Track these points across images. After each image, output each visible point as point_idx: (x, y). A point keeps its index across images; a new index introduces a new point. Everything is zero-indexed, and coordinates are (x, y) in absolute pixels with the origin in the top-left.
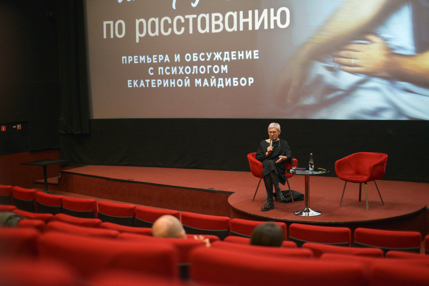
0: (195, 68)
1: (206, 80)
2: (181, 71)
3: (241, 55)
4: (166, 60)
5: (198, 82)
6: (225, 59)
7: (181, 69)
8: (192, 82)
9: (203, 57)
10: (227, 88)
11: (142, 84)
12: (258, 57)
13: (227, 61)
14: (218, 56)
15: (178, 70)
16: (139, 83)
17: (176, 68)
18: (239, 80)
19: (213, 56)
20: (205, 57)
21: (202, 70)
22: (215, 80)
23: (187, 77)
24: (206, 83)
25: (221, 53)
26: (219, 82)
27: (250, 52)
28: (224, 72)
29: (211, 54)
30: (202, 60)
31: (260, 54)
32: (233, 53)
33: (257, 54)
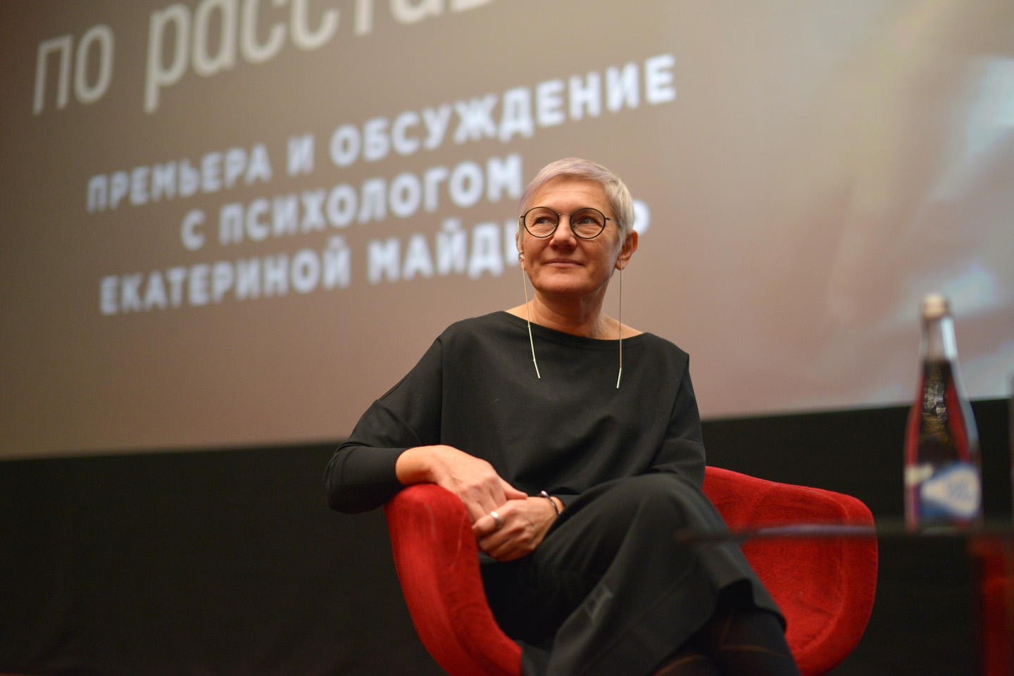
0: (374, 196)
1: (418, 246)
2: (313, 215)
3: (585, 96)
4: (254, 171)
5: (382, 257)
6: (508, 128)
7: (313, 204)
8: (359, 263)
9: (410, 133)
11: (155, 294)
12: (666, 95)
13: (517, 136)
14: (475, 119)
15: (301, 211)
16: (142, 291)
17: (292, 203)
19: (454, 121)
20: (420, 131)
21: (405, 195)
22: (458, 242)
23: (337, 242)
24: (418, 260)
25: (490, 102)
26: (478, 246)
27: (630, 74)
28: (504, 192)
29: (445, 113)
30: (406, 147)
31: (679, 78)
32: (548, 91)
33: (666, 78)
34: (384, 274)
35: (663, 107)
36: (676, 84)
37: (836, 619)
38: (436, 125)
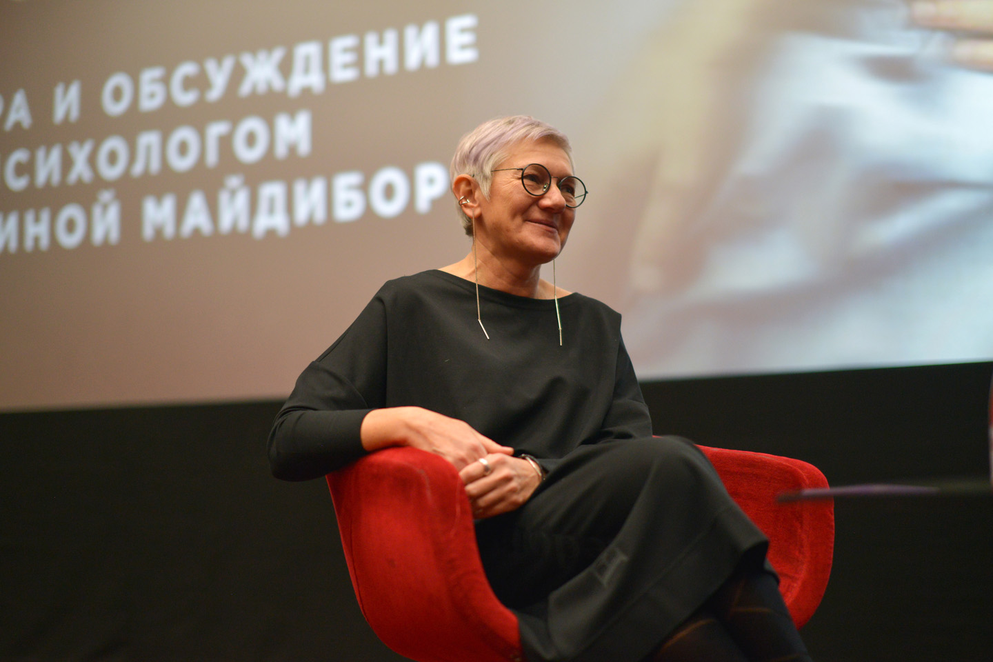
0: (148, 149)
1: (197, 202)
2: (80, 169)
3: (380, 53)
4: (13, 118)
5: (157, 213)
6: (298, 82)
7: (80, 155)
8: (131, 219)
9: (188, 84)
10: (303, 235)
12: (468, 56)
13: (306, 92)
14: (262, 72)
15: (67, 163)
17: (56, 154)
18: (364, 188)
19: (239, 73)
20: (199, 82)
21: (183, 149)
22: (242, 199)
23: (106, 196)
24: (197, 216)
25: (278, 54)
26: (263, 205)
27: (430, 31)
28: (292, 149)
29: (228, 63)
30: (185, 98)
31: (482, 38)
32: (341, 46)
33: (467, 38)
34: (159, 232)
35: (463, 67)
36: (478, 45)
37: (799, 583)
38: (219, 78)
